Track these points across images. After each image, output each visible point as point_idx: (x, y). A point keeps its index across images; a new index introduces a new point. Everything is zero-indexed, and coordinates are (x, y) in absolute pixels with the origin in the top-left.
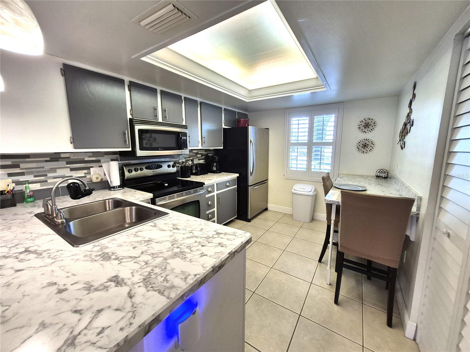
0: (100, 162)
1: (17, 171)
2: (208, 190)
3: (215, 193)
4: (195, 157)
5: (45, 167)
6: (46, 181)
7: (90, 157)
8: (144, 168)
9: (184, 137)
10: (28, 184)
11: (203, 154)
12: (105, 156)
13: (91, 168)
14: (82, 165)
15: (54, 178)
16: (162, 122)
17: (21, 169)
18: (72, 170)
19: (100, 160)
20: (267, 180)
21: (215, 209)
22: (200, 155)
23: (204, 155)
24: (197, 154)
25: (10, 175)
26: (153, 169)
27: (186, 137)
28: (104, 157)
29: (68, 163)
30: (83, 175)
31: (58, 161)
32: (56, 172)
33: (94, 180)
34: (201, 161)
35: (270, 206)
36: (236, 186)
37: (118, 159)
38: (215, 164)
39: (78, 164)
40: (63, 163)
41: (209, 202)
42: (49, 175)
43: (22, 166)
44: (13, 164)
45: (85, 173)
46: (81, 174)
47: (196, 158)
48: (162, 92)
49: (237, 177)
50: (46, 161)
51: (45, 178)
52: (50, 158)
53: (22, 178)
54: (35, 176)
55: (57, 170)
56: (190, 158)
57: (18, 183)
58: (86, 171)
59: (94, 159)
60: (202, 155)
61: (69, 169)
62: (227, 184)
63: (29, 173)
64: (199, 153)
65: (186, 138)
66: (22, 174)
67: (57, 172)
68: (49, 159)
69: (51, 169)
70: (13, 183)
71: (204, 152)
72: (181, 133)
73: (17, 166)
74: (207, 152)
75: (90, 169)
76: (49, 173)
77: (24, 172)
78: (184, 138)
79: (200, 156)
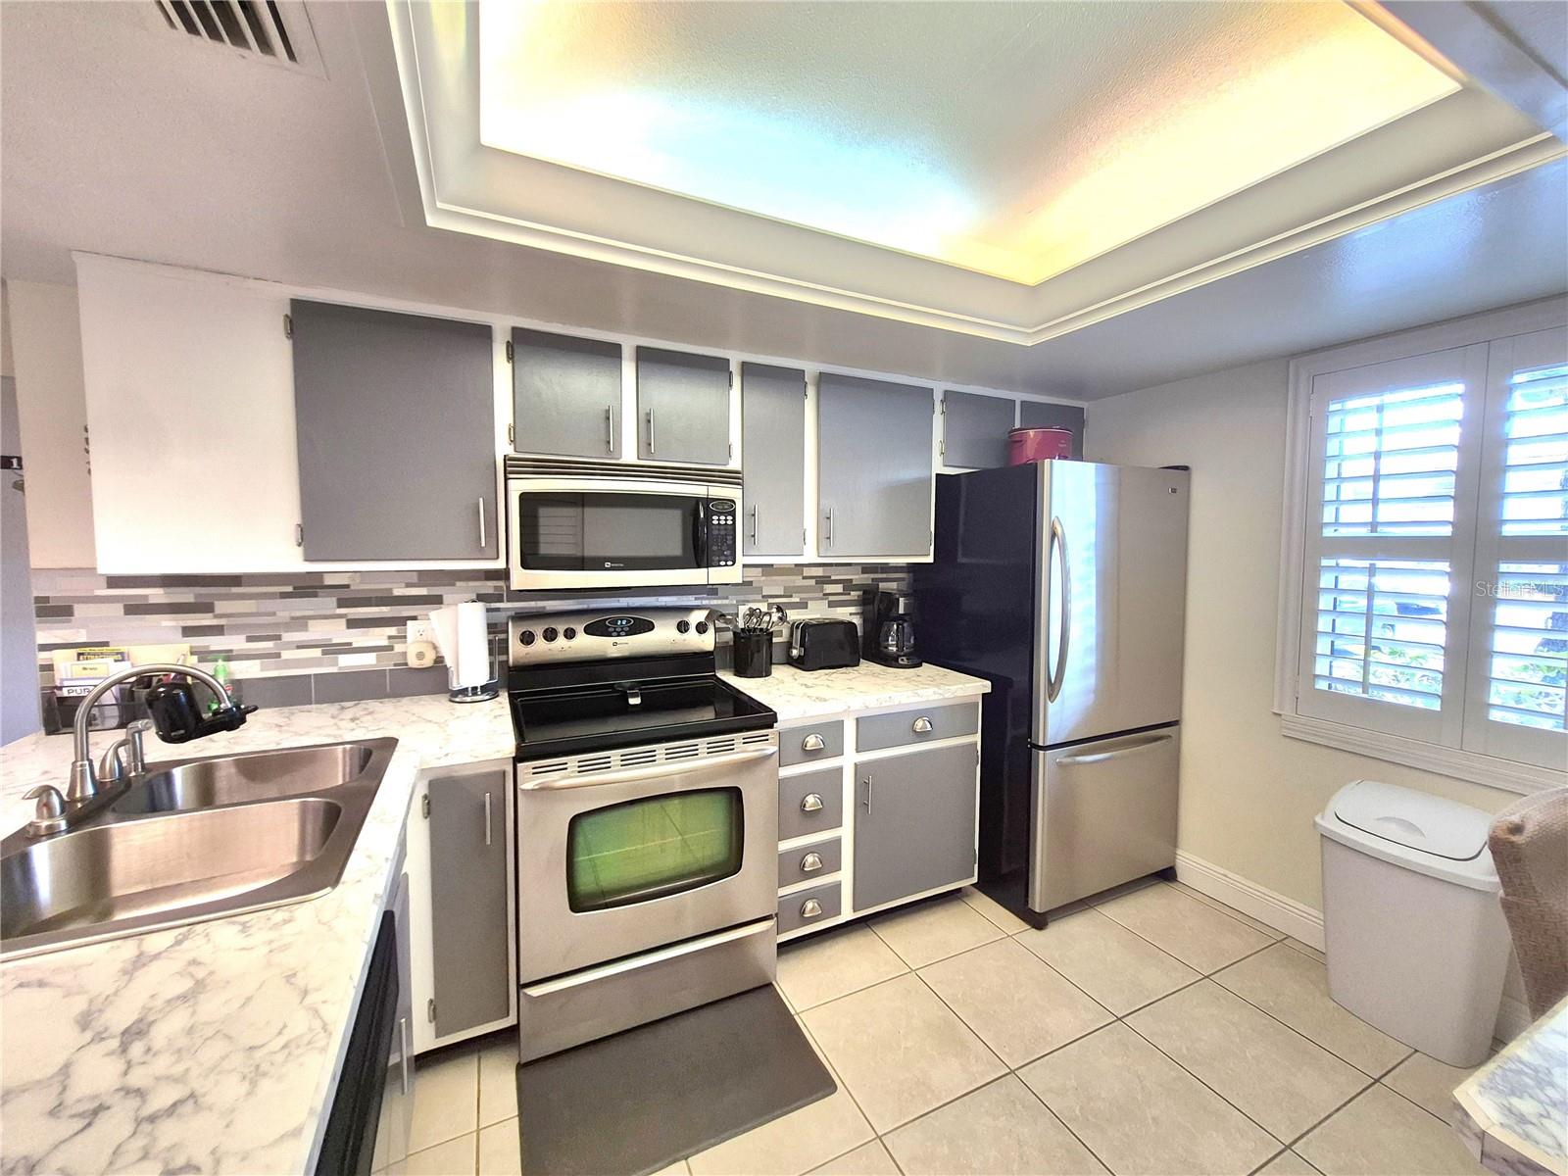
0: (441, 603)
1: (206, 620)
2: (804, 745)
3: (849, 760)
4: (817, 595)
5: (278, 614)
6: (278, 655)
7: (408, 585)
8: (580, 628)
9: (722, 518)
10: (225, 660)
11: (854, 583)
12: (458, 584)
13: (409, 622)
14: (384, 611)
15: (298, 647)
16: (634, 461)
17: (216, 617)
18: (352, 624)
19: (441, 596)
20: (1176, 723)
21: (846, 833)
22: (841, 586)
23: (856, 588)
24: (823, 581)
25: (188, 631)
26: (615, 634)
27: (730, 518)
28: (454, 585)
29: (342, 604)
30: (385, 642)
31: (315, 595)
32: (307, 631)
33: (413, 662)
34: (840, 610)
35: (1188, 862)
36: (978, 738)
37: (503, 595)
38: (895, 626)
39: (371, 606)
40: (327, 603)
41: (811, 800)
42: (287, 637)
43: (221, 607)
44: (200, 600)
45: (390, 637)
46: (379, 636)
47: (822, 599)
48: (644, 356)
49: (984, 695)
50: (284, 595)
51: (275, 644)
52: (295, 588)
53: (215, 643)
54: (250, 639)
55: (310, 622)
56: (791, 596)
57: (204, 655)
58: (392, 631)
59: (423, 591)
60: (848, 586)
61: (344, 621)
62: (919, 725)
63: (236, 629)
64: (833, 578)
65: (730, 522)
66: (218, 630)
67: (310, 629)
68: (289, 589)
69: (293, 618)
70: (192, 653)
71: (858, 574)
72: (707, 500)
73: (206, 608)
74: (872, 576)
75: (405, 625)
76: (287, 632)
77: (223, 626)
78: (722, 522)
79: (841, 591)
